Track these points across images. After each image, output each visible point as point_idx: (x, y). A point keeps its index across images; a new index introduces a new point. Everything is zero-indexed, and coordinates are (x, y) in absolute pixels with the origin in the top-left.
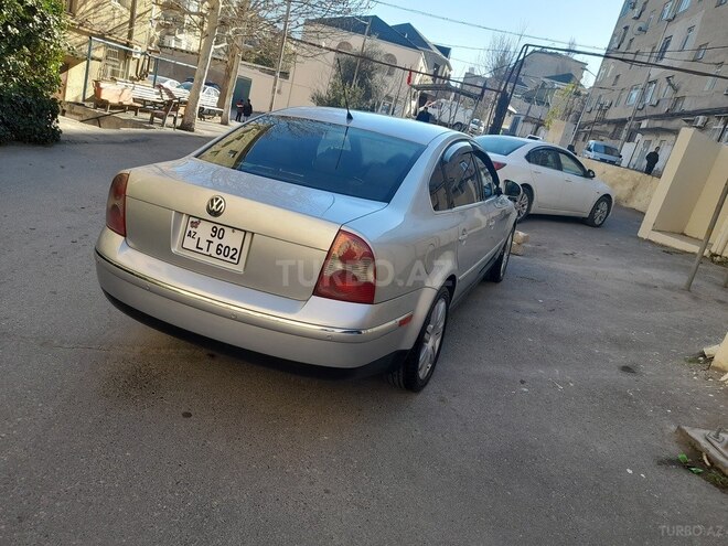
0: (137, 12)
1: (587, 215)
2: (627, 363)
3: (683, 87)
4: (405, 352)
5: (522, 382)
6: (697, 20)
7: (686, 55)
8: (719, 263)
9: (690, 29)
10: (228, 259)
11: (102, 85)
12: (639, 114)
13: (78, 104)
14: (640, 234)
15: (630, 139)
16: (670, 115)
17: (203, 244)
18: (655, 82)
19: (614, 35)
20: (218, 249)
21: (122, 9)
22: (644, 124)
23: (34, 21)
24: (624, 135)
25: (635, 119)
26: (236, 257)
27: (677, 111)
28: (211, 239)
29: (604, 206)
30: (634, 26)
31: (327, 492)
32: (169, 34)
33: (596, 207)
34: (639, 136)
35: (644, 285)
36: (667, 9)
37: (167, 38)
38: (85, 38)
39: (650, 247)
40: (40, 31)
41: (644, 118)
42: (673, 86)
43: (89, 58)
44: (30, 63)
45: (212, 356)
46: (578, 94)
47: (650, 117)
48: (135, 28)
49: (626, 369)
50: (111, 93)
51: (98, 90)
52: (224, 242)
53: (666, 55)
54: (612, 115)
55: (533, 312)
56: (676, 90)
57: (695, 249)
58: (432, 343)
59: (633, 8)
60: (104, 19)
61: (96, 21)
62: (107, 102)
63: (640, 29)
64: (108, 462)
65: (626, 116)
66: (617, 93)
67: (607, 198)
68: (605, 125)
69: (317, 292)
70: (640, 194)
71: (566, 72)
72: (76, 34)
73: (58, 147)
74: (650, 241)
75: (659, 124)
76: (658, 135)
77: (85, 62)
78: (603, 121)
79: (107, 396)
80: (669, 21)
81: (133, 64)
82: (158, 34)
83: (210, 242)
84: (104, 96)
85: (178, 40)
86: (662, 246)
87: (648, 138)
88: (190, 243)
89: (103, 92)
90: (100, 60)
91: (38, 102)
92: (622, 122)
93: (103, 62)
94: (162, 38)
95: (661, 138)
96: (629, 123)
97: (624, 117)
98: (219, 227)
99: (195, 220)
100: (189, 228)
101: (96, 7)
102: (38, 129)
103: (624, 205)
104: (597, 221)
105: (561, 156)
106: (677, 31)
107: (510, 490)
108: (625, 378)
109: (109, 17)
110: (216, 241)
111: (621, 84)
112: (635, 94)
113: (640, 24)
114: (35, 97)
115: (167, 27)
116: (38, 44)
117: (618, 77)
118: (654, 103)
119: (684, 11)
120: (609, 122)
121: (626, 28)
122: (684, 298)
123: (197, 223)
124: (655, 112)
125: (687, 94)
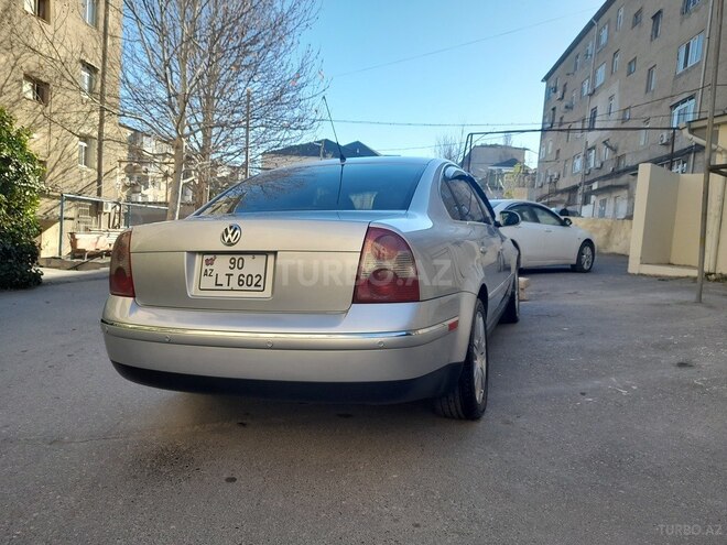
0: (104, 170)
1: (574, 262)
2: (681, 359)
3: (620, 147)
4: (458, 364)
5: (583, 394)
6: (615, 89)
7: (615, 116)
8: (716, 280)
9: (611, 98)
10: (253, 288)
11: (77, 236)
12: (588, 179)
13: (54, 258)
14: (630, 270)
15: (586, 202)
16: (616, 173)
17: (223, 280)
18: (594, 148)
19: (544, 117)
20: (239, 280)
21: (89, 170)
22: (595, 186)
23: (8, 171)
24: (580, 199)
25: (585, 183)
26: (261, 283)
27: (622, 167)
28: (230, 272)
29: (587, 251)
30: (561, 106)
31: (417, 526)
32: (135, 192)
33: (581, 253)
34: (593, 198)
35: (657, 305)
36: (586, 86)
37: (134, 197)
38: (56, 202)
39: (644, 279)
40: (16, 179)
41: (593, 181)
42: (611, 148)
43: (61, 219)
44: (8, 212)
45: (243, 424)
46: (526, 173)
47: (599, 179)
48: (103, 185)
49: (682, 365)
50: (86, 242)
51: (74, 242)
52: (245, 272)
53: (597, 119)
54: (563, 185)
55: (562, 339)
56: (614, 150)
57: (694, 273)
58: (479, 364)
59: (555, 91)
60: (72, 182)
61: (65, 185)
62: (84, 251)
63: (567, 107)
64: (150, 539)
65: (577, 183)
66: (561, 164)
67: (588, 243)
68: (559, 196)
69: (356, 300)
70: (616, 238)
71: (509, 158)
72: (47, 200)
73: (39, 289)
74: (642, 275)
75: (608, 183)
76: (611, 193)
77: (58, 224)
78: (557, 192)
79: (135, 477)
80: (590, 95)
81: (104, 218)
82: (125, 193)
83: (229, 275)
84: (80, 246)
85: (143, 196)
86: (656, 276)
87: (602, 198)
88: (208, 282)
89: (78, 242)
90: (72, 219)
91: (17, 248)
92: (574, 189)
93: (76, 221)
94: (129, 197)
95: (614, 195)
96: (581, 188)
97: (574, 184)
98: (237, 257)
99: (209, 257)
100: (205, 267)
101: (64, 172)
102: (19, 273)
103: (604, 251)
104: (586, 267)
105: (535, 210)
106: (600, 102)
107: (622, 488)
108: (685, 372)
109: (77, 179)
110: (236, 272)
111: (563, 156)
112: (578, 164)
113: (564, 103)
114: (14, 243)
115: (133, 186)
116: (14, 191)
117: (558, 151)
118: (598, 165)
119: (601, 85)
120: (563, 192)
121: (554, 109)
122: (700, 308)
123: (212, 260)
124: (601, 174)
125: (626, 152)
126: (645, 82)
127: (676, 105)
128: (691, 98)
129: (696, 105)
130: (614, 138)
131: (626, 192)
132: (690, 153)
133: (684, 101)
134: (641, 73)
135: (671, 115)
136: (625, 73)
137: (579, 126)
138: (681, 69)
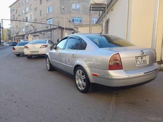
3: (35, 27)
6: (32, 13)
9: (31, 15)
10: (145, 63)
12: (27, 33)
15: (27, 39)
16: (35, 33)
18: (28, 26)
27: (36, 31)
28: (141, 60)
36: (23, 11)
42: (33, 27)
47: (30, 34)
53: (28, 19)
59: (14, 11)
75: (33, 34)
78: (18, 36)
80: (25, 14)
95: (35, 37)
96: (26, 35)
97: (24, 34)
98: (142, 57)
106: (28, 16)
111: (19, 27)
112: (24, 29)
113: (17, 14)
117: (17, 26)
118: (30, 30)
119: (28, 12)
120: (20, 36)
121: (14, 15)
123: (138, 58)
124: (31, 32)
125: (37, 28)
126: (40, 13)
127: (48, 20)
128: (51, 19)
129: (52, 20)
130: (33, 24)
131: (38, 37)
132: (52, 30)
133: (49, 19)
134: (38, 11)
135: (47, 22)
136: (34, 10)
137: (23, 20)
138: (48, 12)
